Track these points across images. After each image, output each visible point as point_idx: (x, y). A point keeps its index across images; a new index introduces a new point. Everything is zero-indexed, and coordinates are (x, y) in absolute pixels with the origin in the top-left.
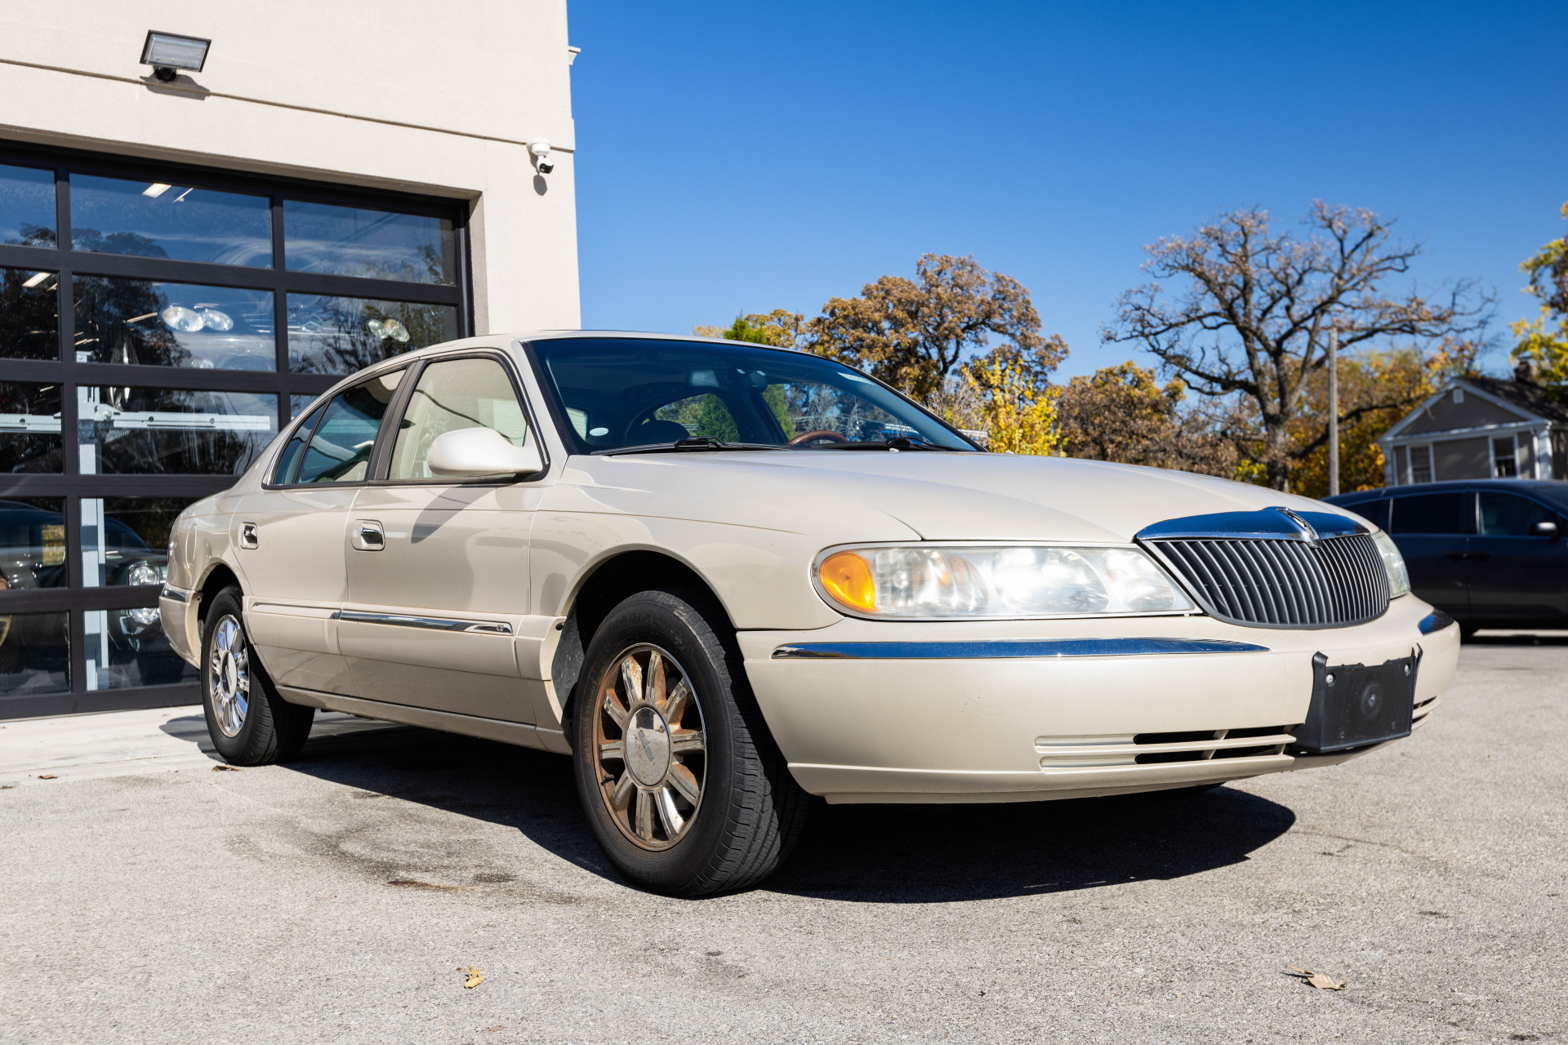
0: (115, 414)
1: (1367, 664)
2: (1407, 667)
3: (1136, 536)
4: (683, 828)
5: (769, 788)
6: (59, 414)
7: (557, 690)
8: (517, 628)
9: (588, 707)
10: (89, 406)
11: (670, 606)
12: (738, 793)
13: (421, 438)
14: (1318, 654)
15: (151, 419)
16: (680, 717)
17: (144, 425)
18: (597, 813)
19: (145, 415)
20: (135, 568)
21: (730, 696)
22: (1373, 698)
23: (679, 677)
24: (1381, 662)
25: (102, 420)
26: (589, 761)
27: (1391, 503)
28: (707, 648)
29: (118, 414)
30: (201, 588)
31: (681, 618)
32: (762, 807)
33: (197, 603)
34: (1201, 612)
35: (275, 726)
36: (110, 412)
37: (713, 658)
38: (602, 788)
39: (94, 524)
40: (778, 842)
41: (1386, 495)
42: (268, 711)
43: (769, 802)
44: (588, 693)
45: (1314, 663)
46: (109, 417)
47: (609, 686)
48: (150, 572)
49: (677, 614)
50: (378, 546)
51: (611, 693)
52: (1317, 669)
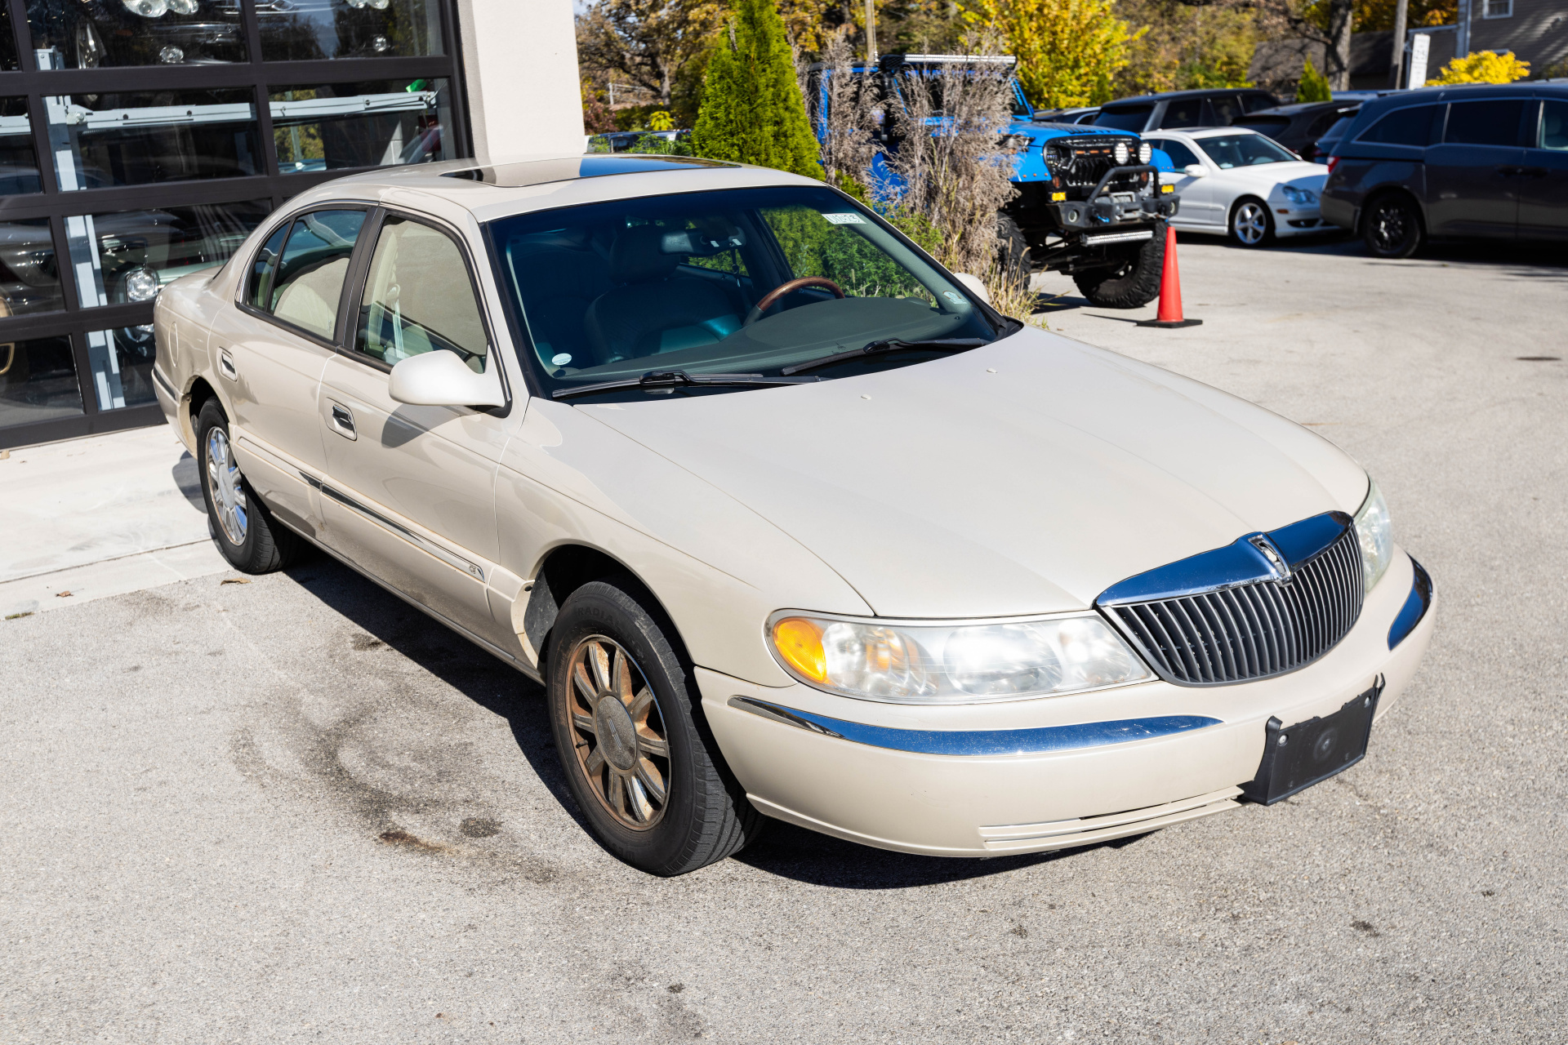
0: (87, 114)
1: (1322, 716)
2: (1367, 699)
3: (1095, 601)
4: (653, 816)
5: (731, 802)
6: (26, 115)
7: (531, 640)
8: (489, 577)
9: (560, 674)
10: (61, 111)
11: (631, 613)
12: (701, 810)
13: (388, 290)
14: (1273, 718)
15: (126, 117)
16: (646, 717)
17: (120, 124)
18: (573, 774)
19: (118, 113)
20: (131, 275)
21: (690, 721)
22: (1327, 742)
23: (643, 684)
24: (1339, 708)
25: (75, 122)
26: (563, 723)
27: (1449, 106)
28: (668, 669)
29: (91, 114)
30: (188, 391)
31: (642, 631)
32: (725, 818)
33: (187, 404)
34: (1157, 678)
35: (276, 543)
36: (82, 114)
37: (673, 681)
38: (577, 750)
39: (83, 234)
40: (742, 838)
41: (1444, 99)
42: (267, 532)
43: (731, 813)
44: (559, 663)
45: (1268, 729)
46: (81, 120)
47: (578, 660)
48: (147, 278)
49: (638, 625)
50: (350, 434)
51: (581, 667)
52: (1270, 734)
